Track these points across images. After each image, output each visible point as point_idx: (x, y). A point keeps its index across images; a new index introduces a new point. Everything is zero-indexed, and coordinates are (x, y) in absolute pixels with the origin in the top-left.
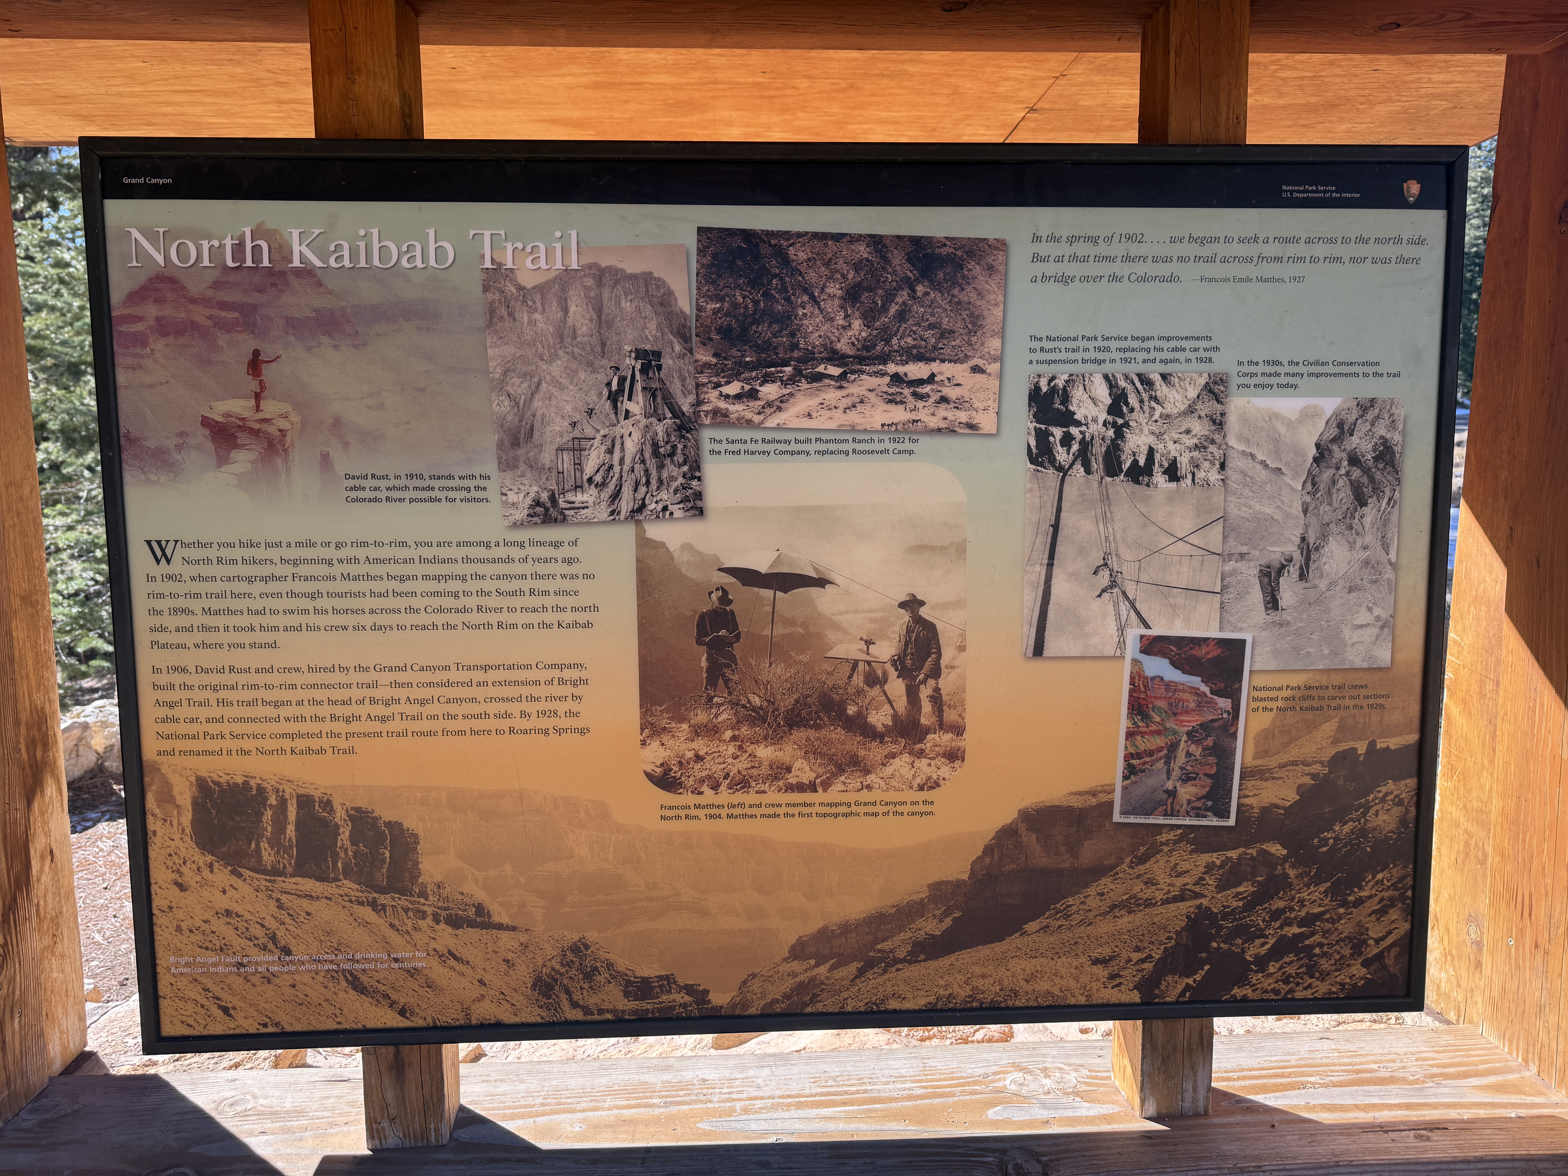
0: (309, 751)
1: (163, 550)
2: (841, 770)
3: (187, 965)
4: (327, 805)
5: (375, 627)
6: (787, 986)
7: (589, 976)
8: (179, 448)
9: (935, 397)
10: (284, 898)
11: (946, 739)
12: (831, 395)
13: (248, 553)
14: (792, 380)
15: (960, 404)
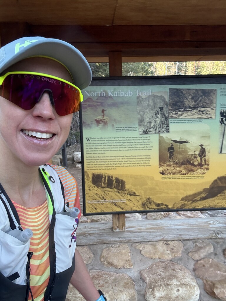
0: (109, 169)
1: (88, 139)
2: (190, 171)
3: (90, 202)
4: (112, 177)
5: (120, 150)
6: (180, 205)
7: (150, 203)
8: (91, 124)
9: (206, 113)
10: (105, 191)
11: (206, 166)
12: (189, 113)
13: (101, 139)
14: (183, 111)
15: (209, 114)
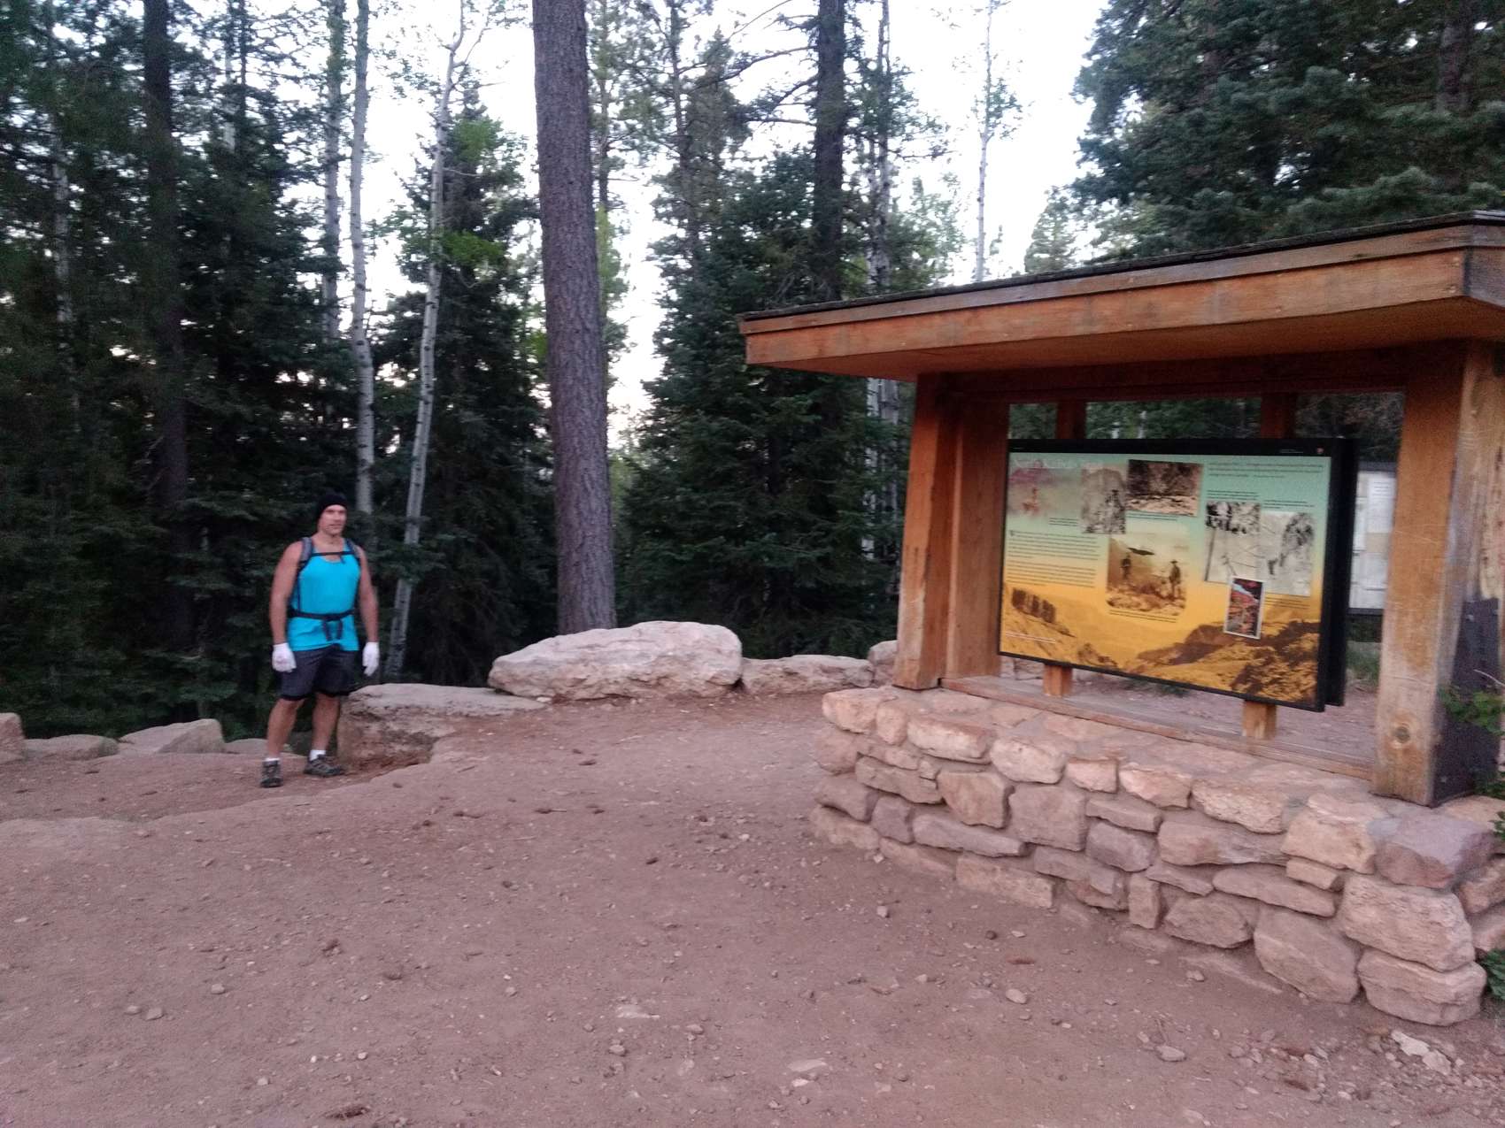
0: (1036, 584)
1: (1013, 533)
2: (1154, 606)
4: (1038, 598)
5: (1052, 555)
7: (1090, 653)
9: (1183, 505)
10: (1028, 620)
12: (1157, 504)
13: (1028, 535)
14: (1148, 499)
15: (1188, 508)
